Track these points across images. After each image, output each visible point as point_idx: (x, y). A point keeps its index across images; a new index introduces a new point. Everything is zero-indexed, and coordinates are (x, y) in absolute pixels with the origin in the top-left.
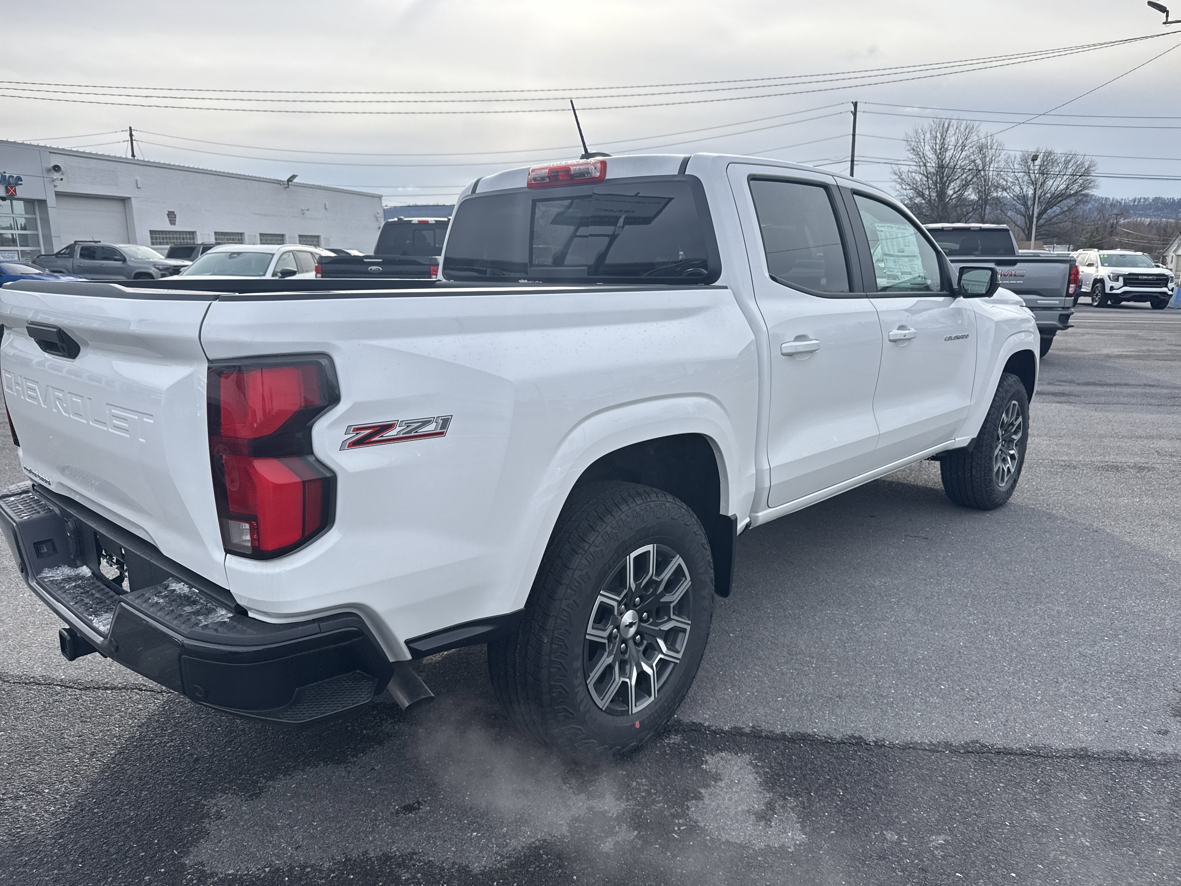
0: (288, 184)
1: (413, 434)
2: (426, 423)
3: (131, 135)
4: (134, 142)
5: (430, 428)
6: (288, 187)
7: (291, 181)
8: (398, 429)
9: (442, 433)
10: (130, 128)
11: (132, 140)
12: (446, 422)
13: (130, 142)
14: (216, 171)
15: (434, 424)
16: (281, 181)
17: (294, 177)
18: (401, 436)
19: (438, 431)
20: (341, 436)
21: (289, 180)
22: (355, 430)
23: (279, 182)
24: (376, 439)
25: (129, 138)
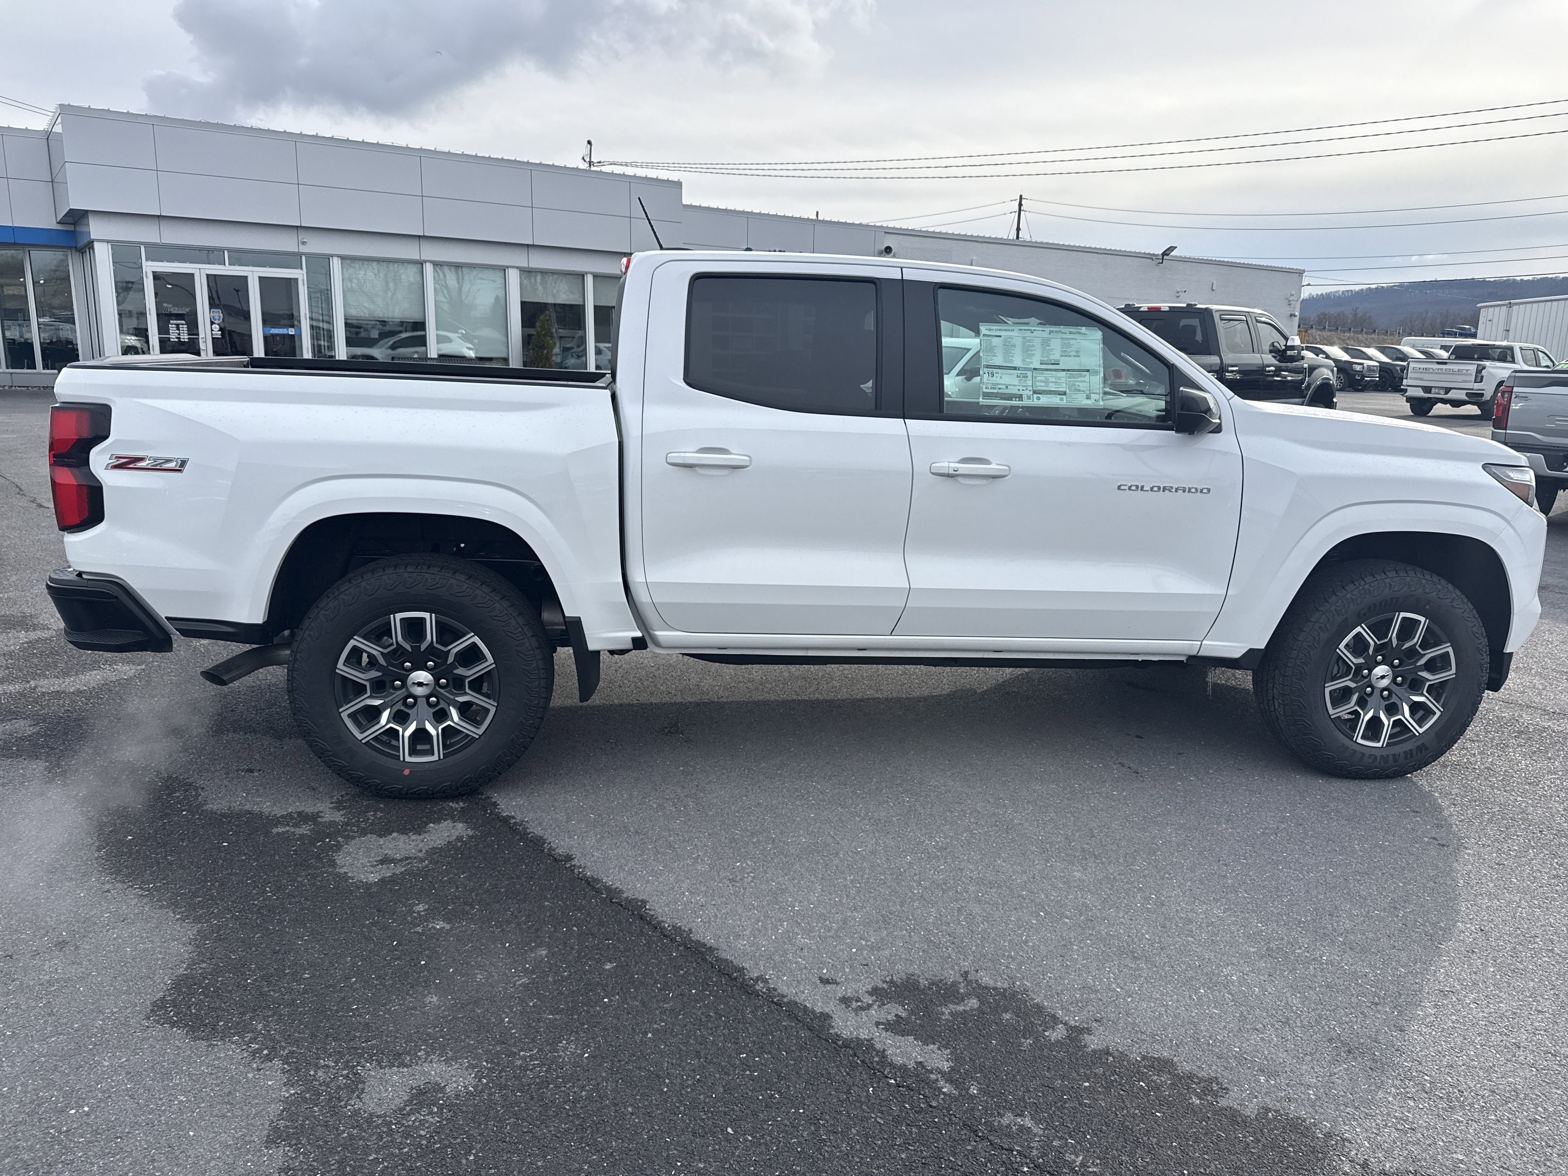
0: (1163, 259)
1: (158, 467)
2: (168, 461)
3: (1020, 205)
4: (1022, 213)
5: (172, 465)
6: (1162, 263)
7: (1168, 255)
8: (148, 462)
9: (180, 470)
10: (1021, 196)
11: (1020, 210)
12: (183, 463)
13: (1017, 213)
14: (1069, 246)
15: (175, 463)
16: (1154, 255)
17: (1172, 249)
18: (149, 467)
19: (178, 468)
20: (106, 459)
21: (1165, 254)
22: (117, 457)
23: (1151, 257)
24: (131, 466)
25: (1017, 209)
